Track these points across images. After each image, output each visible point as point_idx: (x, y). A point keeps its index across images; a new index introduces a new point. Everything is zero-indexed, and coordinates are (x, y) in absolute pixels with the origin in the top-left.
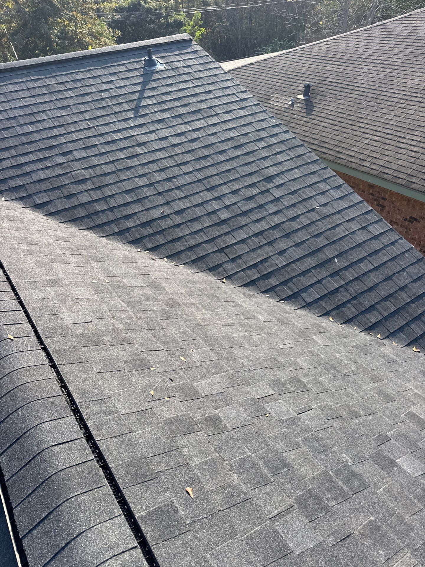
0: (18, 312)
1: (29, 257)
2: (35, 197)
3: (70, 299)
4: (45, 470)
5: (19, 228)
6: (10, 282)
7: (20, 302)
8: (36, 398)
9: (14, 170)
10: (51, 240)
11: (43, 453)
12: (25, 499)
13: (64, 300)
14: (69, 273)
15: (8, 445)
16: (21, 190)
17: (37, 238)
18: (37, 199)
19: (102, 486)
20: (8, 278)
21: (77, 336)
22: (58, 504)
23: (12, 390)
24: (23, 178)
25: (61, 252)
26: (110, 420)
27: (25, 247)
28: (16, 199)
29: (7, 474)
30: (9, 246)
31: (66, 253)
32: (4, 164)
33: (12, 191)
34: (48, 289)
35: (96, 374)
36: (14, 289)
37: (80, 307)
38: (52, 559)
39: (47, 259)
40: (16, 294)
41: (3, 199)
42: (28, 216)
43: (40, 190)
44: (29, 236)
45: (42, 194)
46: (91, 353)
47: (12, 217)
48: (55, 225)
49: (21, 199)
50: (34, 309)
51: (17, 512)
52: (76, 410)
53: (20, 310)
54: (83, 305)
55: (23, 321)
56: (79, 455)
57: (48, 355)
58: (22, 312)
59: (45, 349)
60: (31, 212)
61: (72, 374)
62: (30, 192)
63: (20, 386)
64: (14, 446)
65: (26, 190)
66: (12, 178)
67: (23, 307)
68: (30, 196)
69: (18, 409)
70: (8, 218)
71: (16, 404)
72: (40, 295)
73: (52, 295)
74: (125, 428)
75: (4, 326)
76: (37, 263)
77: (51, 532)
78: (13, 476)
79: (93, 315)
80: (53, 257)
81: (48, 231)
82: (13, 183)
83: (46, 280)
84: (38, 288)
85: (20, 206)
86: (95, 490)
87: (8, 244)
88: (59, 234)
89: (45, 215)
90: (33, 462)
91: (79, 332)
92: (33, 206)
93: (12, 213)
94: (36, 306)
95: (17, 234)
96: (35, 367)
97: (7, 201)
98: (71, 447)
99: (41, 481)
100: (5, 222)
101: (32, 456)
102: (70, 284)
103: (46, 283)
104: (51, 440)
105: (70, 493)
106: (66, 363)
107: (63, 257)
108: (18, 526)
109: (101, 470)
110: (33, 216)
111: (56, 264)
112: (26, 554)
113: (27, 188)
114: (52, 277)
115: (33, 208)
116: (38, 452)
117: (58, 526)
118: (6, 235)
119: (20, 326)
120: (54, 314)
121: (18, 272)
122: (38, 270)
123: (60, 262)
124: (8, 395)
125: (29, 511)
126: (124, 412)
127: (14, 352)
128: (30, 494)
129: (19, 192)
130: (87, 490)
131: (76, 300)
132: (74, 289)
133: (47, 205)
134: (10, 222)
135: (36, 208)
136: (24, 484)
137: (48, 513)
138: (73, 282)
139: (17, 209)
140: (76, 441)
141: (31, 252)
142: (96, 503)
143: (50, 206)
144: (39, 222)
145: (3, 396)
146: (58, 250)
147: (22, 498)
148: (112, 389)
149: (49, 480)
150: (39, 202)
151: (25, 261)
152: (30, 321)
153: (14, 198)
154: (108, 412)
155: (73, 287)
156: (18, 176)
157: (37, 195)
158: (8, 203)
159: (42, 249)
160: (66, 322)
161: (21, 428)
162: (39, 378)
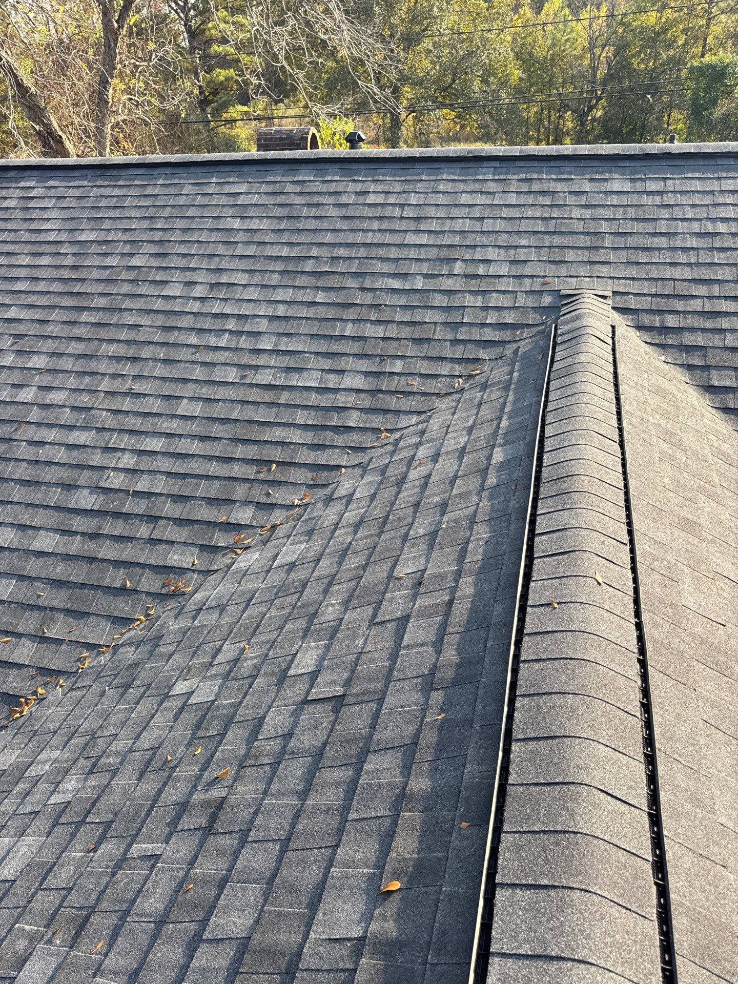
0: (622, 545)
1: (667, 466)
2: (714, 372)
3: (704, 567)
4: (572, 815)
5: (669, 413)
6: (627, 493)
7: (630, 533)
8: (600, 696)
9: (702, 319)
10: (710, 454)
11: (579, 788)
12: (525, 832)
13: (695, 562)
14: (719, 522)
15: (533, 735)
16: (696, 353)
17: (689, 440)
18: (715, 377)
19: (646, 918)
20: (626, 486)
21: (693, 635)
22: (571, 885)
23: (571, 659)
24: (710, 336)
25: (717, 481)
26: (695, 816)
27: (666, 447)
28: (681, 365)
29: (514, 775)
30: (643, 435)
31: (725, 486)
32: (690, 305)
33: (681, 351)
34: (677, 532)
35: (701, 722)
36: (628, 508)
37: (715, 590)
38: (527, 957)
39: (692, 483)
40: (629, 516)
41: (663, 358)
42: (689, 400)
43: (727, 364)
44: (679, 432)
45: (727, 372)
46: (705, 679)
47: (664, 391)
48: (725, 432)
49: (690, 368)
50: (644, 553)
51: (507, 840)
52: (651, 760)
53: (625, 544)
54: (721, 588)
55: (623, 563)
56: (629, 835)
57: (641, 639)
58: (628, 548)
59: (639, 626)
60: (695, 393)
61: (662, 694)
62: (711, 362)
63: (584, 660)
64: (541, 742)
65: (705, 356)
66: (693, 330)
67: (632, 542)
68: (706, 368)
69: (569, 693)
70: (659, 391)
71: (568, 684)
72: (661, 535)
73: (678, 544)
74: (716, 849)
75: (596, 557)
76: (675, 480)
77: (543, 916)
78: (522, 785)
79: (731, 614)
80: (702, 483)
81: (711, 436)
82: (689, 339)
83: (679, 516)
84: (662, 524)
85: (682, 378)
86: (634, 915)
87: (643, 431)
88: (726, 448)
89: (716, 408)
90: (558, 788)
91: (698, 630)
92: (703, 386)
93: (666, 385)
94: (649, 549)
95: (662, 422)
96: (616, 646)
97: (667, 363)
98: (622, 814)
99: (559, 828)
100: (652, 395)
101: (561, 780)
102: (713, 541)
103: (676, 520)
104: (597, 777)
105: (596, 884)
106: (660, 669)
107: (719, 490)
108: (500, 862)
109: (654, 889)
110: (696, 402)
111: (703, 498)
112: (495, 912)
113: (709, 354)
114: (689, 516)
115: (701, 389)
116: (571, 780)
117: (558, 919)
118: (645, 416)
119: (618, 568)
120: (672, 580)
121: (641, 482)
122: (672, 494)
123: (709, 497)
124: (561, 662)
125: (524, 855)
126: (723, 820)
127: (595, 604)
128: (535, 832)
129: (692, 355)
130: (621, 903)
131: (713, 573)
132: (716, 554)
133: (727, 393)
134: (658, 398)
135: (705, 390)
136: (532, 810)
137: (550, 884)
138: (718, 540)
139: (675, 382)
140: (633, 809)
141: (672, 459)
142: (627, 937)
143: (731, 396)
144: (702, 416)
145: (554, 659)
146: (715, 475)
147: (521, 827)
148: (719, 765)
149: (572, 835)
150: (716, 384)
151: (659, 470)
152: (634, 570)
153: (679, 362)
154: (696, 801)
155: (716, 549)
156: (704, 330)
157: (719, 370)
158: (666, 366)
159: (690, 462)
160: (685, 602)
161: (561, 725)
162: (614, 667)
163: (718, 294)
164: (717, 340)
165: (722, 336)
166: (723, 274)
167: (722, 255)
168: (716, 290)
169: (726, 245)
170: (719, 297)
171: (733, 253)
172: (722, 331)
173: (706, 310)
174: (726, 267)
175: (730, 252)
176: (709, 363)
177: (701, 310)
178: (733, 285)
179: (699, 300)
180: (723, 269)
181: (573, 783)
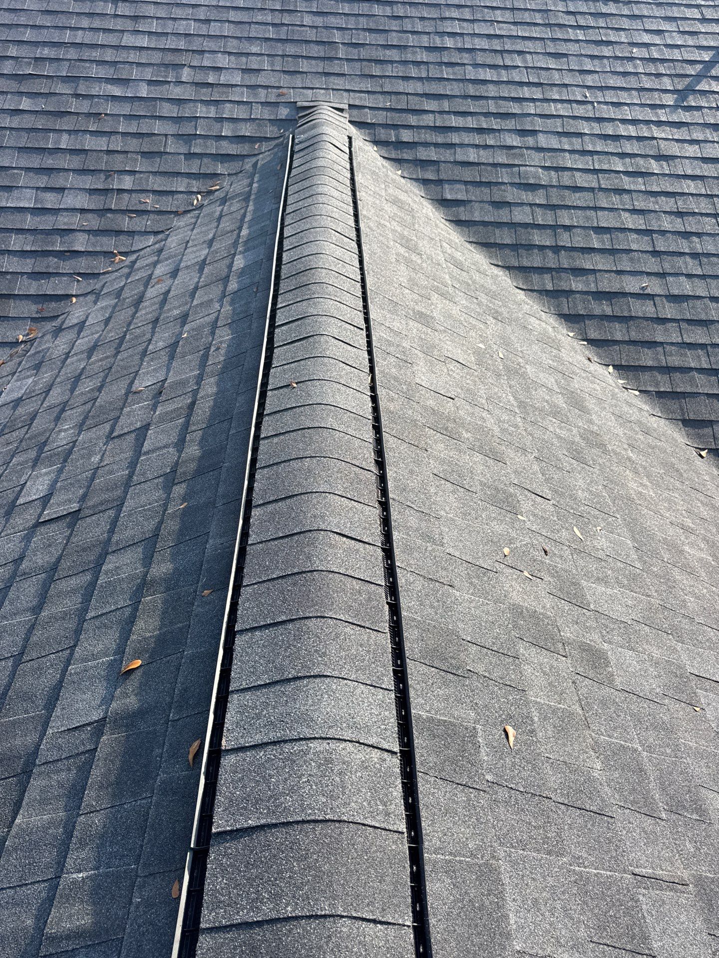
0: (359, 330)
1: (403, 267)
2: (447, 186)
3: (436, 353)
4: (309, 558)
5: (405, 221)
6: (364, 287)
7: (367, 320)
8: (336, 456)
9: (434, 134)
10: (443, 259)
11: (315, 534)
12: (264, 581)
13: (428, 350)
14: (450, 316)
15: (272, 498)
16: (430, 168)
17: (424, 245)
18: (447, 191)
19: (379, 631)
20: (363, 280)
21: (425, 408)
22: (307, 615)
23: (309, 428)
24: (442, 150)
25: (450, 282)
26: (426, 549)
27: (402, 250)
28: (417, 180)
29: (254, 536)
30: (381, 238)
31: (457, 286)
32: (423, 120)
33: (416, 166)
34: (411, 323)
35: (431, 475)
36: (365, 299)
37: (446, 371)
38: (265, 685)
39: (426, 282)
40: (366, 307)
41: (399, 172)
42: (424, 211)
43: (458, 178)
44: (414, 238)
45: (458, 186)
46: (436, 442)
47: (400, 200)
48: (457, 241)
49: (425, 182)
50: (380, 339)
51: (245, 592)
52: (385, 506)
53: (362, 329)
54: (452, 370)
55: (360, 345)
56: (364, 567)
57: (376, 409)
58: (364, 333)
59: (374, 399)
60: (430, 206)
61: (397, 455)
62: (443, 176)
63: (321, 427)
64: (280, 504)
65: (438, 171)
66: (426, 144)
67: (368, 329)
68: (440, 182)
69: (306, 457)
70: (396, 201)
71: (305, 450)
72: (396, 325)
73: (413, 333)
74: (444, 573)
75: (333, 340)
76: (410, 280)
77: (281, 648)
78: (261, 542)
79: (459, 390)
80: (435, 283)
81: (444, 244)
82: (423, 154)
83: (413, 310)
84: (398, 315)
85: (418, 192)
86: (368, 630)
87: (381, 234)
88: (458, 255)
89: (449, 220)
90: (296, 538)
91: (431, 403)
92: (437, 200)
93: (403, 197)
94: (385, 336)
95: (399, 229)
96: (352, 414)
97: (404, 177)
98: (357, 551)
99: (296, 570)
100: (389, 204)
101: (299, 531)
102: (445, 331)
103: (411, 313)
104: (333, 523)
105: (331, 610)
106: (395, 435)
107: (451, 290)
108: (239, 612)
109: (387, 607)
110: (431, 214)
111: (436, 296)
112: (234, 656)
113: (441, 168)
114: (423, 310)
115: (435, 203)
116: (308, 528)
117: (295, 646)
118: (382, 222)
119: (355, 349)
120: (406, 362)
121: (378, 279)
122: (407, 291)
123: (442, 295)
124: (299, 432)
125: (263, 601)
126: (451, 551)
127: (331, 379)
128: (274, 579)
129: (427, 170)
130: (355, 622)
131: (444, 357)
132: (448, 342)
133: (459, 206)
134: (395, 207)
135: (439, 204)
136: (271, 561)
137: (288, 618)
138: (450, 332)
139: (411, 195)
140: (367, 546)
141: (408, 262)
142: (361, 649)
143: (462, 209)
144: (436, 225)
145: (293, 431)
146: (447, 277)
147: (260, 578)
148: (447, 509)
149: (309, 574)
150: (449, 197)
151: (395, 269)
152: (370, 353)
153: (414, 177)
154: (428, 537)
155: (447, 338)
156: (436, 145)
157: (451, 184)
158: (402, 180)
159: (424, 265)
160: (418, 381)
161: (299, 484)
162: (350, 431)
163: (447, 110)
164: (447, 155)
165: (453, 151)
166: (452, 90)
167: (450, 70)
168: (446, 105)
169: (453, 60)
170: (449, 113)
171: (460, 68)
172: (452, 146)
173: (437, 125)
174: (454, 83)
175: (457, 68)
176: (441, 177)
177: (433, 125)
178: (461, 100)
179: (430, 115)
180: (451, 85)
181: (310, 531)
